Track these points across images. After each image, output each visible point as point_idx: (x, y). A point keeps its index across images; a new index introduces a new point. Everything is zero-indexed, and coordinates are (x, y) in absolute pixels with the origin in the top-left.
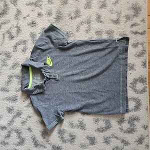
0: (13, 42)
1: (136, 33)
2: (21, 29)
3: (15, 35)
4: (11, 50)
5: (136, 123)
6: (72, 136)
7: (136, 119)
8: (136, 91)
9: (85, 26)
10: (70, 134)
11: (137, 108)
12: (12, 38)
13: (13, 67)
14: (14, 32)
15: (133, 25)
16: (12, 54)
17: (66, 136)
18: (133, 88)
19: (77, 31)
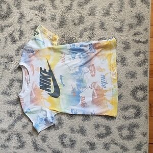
0: (16, 46)
1: (138, 42)
2: (24, 33)
3: (18, 39)
4: (13, 53)
5: (135, 130)
7: (136, 126)
8: (136, 99)
9: (88, 33)
10: (70, 139)
11: (137, 115)
12: (14, 41)
13: (15, 71)
14: (17, 35)
15: (135, 34)
16: (14, 58)
17: (67, 141)
18: (133, 96)
19: (81, 37)
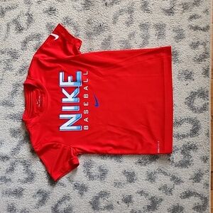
0: (22, 37)
1: (196, 28)
2: (34, 18)
3: (25, 27)
4: (18, 47)
5: (192, 152)
6: (102, 170)
7: (192, 147)
8: (193, 109)
9: (126, 16)
10: (100, 167)
11: (195, 132)
12: (20, 29)
13: (20, 72)
14: (23, 21)
15: (192, 17)
16: (20, 53)
17: (95, 171)
18: (189, 105)
19: (114, 23)
